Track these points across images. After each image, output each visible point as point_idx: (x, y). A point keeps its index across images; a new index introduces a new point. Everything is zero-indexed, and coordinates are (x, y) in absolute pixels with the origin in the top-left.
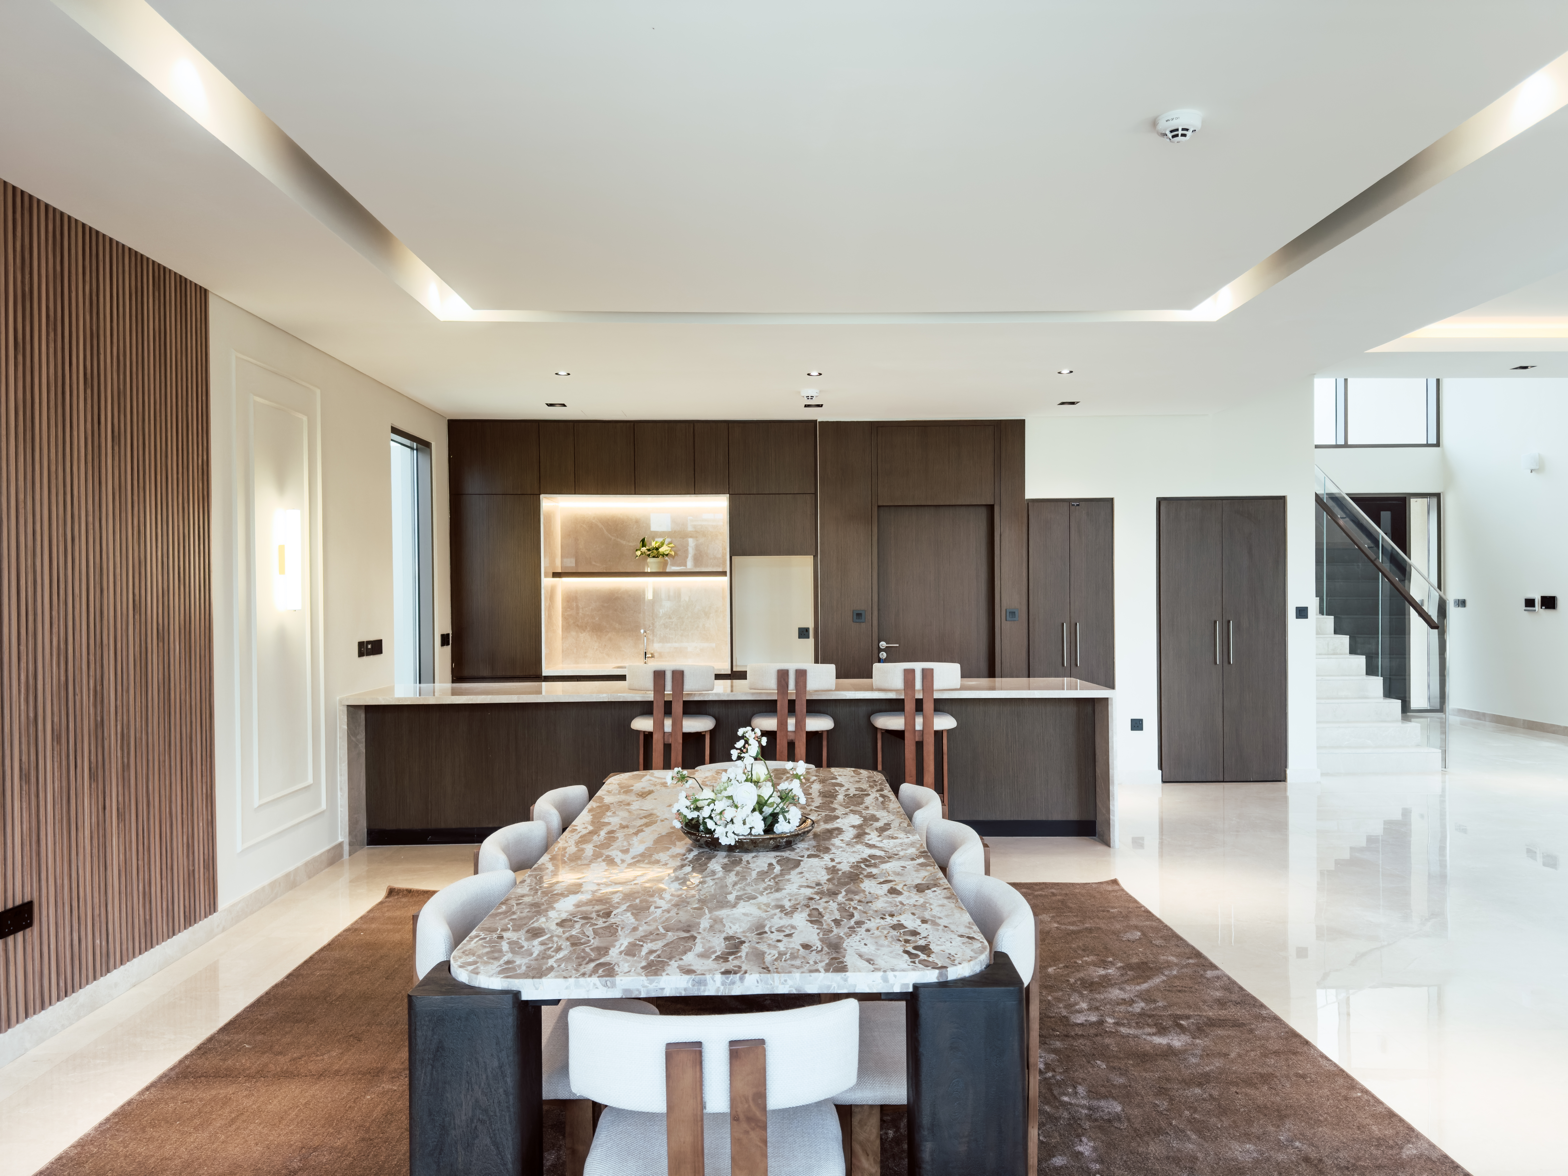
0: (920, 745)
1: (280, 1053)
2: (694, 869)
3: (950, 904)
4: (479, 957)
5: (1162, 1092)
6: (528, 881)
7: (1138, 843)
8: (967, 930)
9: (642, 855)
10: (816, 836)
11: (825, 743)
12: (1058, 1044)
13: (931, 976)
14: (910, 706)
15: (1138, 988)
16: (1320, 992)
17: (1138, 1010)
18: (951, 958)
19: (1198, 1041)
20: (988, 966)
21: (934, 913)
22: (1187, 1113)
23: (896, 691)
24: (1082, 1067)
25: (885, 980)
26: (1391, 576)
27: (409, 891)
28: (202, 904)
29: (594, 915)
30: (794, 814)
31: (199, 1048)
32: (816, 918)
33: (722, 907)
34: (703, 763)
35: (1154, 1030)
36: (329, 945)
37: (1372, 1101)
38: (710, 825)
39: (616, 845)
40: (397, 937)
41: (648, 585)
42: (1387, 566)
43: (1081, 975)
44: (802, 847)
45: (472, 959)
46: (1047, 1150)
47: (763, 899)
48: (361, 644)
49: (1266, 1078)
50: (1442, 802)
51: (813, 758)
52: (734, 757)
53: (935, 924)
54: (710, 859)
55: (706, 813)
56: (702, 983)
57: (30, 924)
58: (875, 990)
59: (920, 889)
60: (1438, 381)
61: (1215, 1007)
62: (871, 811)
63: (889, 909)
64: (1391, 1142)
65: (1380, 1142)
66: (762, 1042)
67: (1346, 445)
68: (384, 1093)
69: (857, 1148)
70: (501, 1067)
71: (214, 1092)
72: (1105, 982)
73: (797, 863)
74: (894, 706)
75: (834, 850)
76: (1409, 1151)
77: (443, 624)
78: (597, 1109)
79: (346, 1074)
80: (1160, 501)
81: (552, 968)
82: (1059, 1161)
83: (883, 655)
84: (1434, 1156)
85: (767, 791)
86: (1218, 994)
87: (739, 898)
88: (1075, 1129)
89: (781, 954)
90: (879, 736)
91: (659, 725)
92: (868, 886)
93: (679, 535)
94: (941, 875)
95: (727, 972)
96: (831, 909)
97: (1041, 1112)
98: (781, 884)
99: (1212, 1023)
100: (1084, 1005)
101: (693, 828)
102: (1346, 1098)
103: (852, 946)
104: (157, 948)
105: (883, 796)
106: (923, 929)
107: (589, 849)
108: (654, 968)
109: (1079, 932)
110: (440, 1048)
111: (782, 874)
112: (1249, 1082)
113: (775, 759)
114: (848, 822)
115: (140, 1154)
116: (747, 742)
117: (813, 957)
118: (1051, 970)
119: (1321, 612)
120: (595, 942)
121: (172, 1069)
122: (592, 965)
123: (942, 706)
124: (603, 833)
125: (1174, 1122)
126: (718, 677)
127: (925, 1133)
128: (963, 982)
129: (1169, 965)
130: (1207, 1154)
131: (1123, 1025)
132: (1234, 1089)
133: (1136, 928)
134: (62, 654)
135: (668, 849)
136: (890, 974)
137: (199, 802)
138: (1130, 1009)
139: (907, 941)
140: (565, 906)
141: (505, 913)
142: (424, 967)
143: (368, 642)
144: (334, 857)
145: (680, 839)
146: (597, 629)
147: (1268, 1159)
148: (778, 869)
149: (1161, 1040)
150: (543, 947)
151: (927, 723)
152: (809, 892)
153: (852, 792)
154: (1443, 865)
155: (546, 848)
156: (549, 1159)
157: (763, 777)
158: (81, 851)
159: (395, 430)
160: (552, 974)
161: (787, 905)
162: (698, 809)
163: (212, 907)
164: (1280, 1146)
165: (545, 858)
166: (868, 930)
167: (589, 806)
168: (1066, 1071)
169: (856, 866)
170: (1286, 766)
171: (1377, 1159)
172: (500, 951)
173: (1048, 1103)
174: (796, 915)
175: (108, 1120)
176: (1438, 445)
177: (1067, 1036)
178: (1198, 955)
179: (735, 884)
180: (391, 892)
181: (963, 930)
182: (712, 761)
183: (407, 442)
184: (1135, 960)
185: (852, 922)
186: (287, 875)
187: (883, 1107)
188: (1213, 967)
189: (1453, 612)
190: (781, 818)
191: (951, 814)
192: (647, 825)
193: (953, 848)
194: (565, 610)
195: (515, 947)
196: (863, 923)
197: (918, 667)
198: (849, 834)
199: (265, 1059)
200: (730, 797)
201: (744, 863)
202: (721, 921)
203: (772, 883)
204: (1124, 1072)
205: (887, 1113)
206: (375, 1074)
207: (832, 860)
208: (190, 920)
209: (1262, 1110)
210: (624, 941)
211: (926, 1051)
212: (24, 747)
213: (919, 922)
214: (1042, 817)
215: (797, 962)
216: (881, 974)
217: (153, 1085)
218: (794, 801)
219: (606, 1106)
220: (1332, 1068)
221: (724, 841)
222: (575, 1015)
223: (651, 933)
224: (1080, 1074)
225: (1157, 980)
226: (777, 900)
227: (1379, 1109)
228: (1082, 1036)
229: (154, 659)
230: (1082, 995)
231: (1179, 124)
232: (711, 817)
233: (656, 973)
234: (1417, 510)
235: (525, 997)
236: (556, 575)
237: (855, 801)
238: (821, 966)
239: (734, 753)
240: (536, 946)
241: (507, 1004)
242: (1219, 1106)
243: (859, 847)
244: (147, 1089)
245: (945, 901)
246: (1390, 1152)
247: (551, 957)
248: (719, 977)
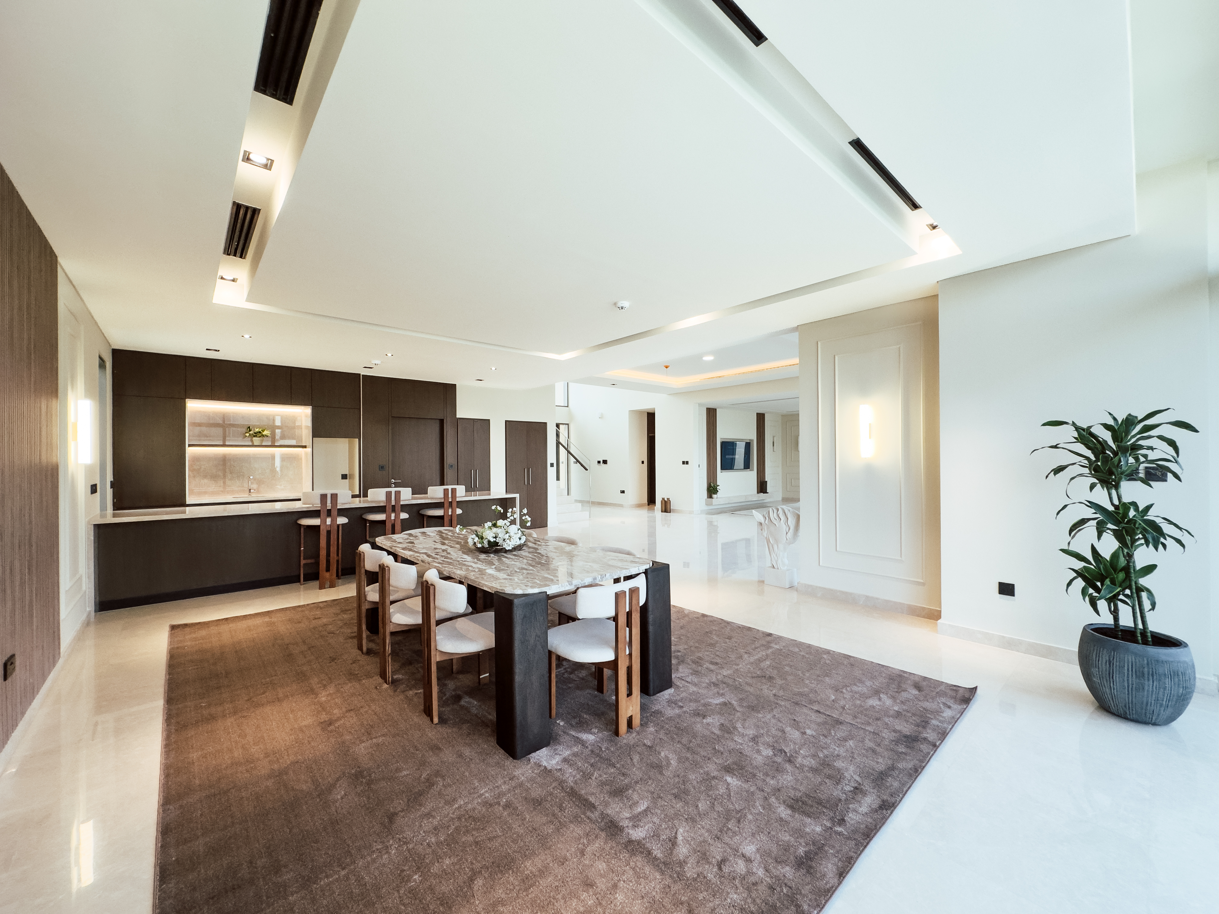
13: (647, 566)
14: (447, 505)
26: (573, 453)
28: (57, 652)
48: (92, 487)
66: (638, 587)
77: (111, 475)
80: (506, 422)
90: (425, 519)
91: (324, 521)
143: (94, 485)
146: (214, 477)
151: (454, 512)
163: (59, 655)
170: (546, 522)
176: (568, 407)
180: (173, 627)
208: (54, 663)
222: (581, 591)
231: (623, 305)
236: (189, 446)
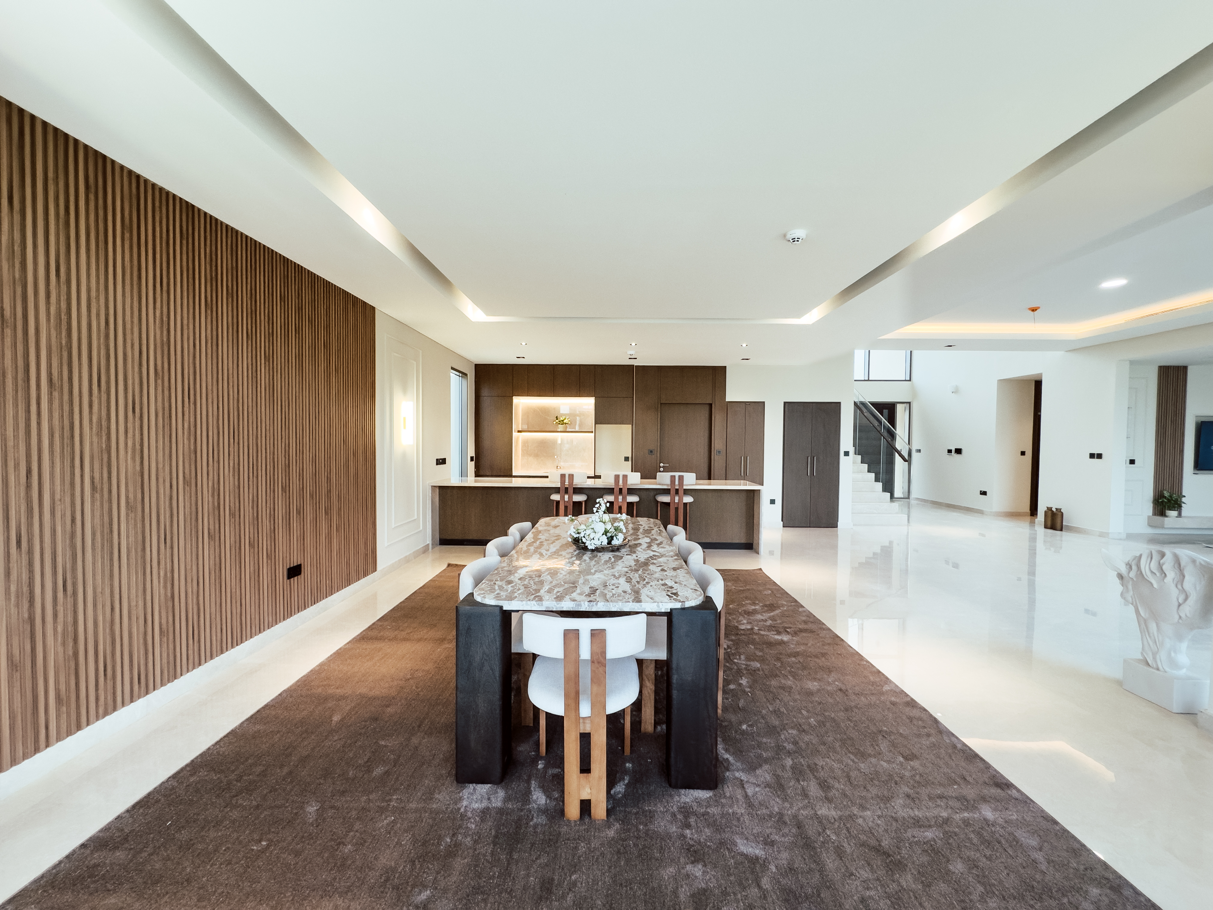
0: (677, 509)
1: (402, 631)
2: (577, 559)
3: (687, 576)
4: (486, 591)
5: (778, 659)
6: (506, 561)
7: (771, 553)
8: (695, 587)
9: (555, 552)
10: (630, 546)
11: (635, 507)
12: (733, 638)
13: (678, 605)
14: (673, 492)
15: (769, 615)
16: (850, 620)
17: (769, 624)
18: (687, 598)
19: (794, 638)
20: (703, 602)
21: (680, 579)
22: (788, 668)
23: (667, 485)
24: (743, 647)
25: (658, 606)
26: (887, 438)
27: (457, 565)
28: (370, 567)
29: (534, 576)
30: (621, 537)
31: (369, 627)
32: (629, 580)
33: (588, 575)
34: (582, 514)
35: (775, 633)
36: (423, 586)
37: (870, 666)
38: (584, 540)
39: (543, 548)
40: (451, 584)
41: (559, 437)
42: (886, 434)
43: (744, 608)
44: (623, 550)
45: (482, 592)
46: (727, 682)
47: (606, 572)
48: (437, 460)
49: (824, 655)
50: (907, 538)
51: (630, 513)
52: (595, 511)
53: (681, 584)
54: (584, 555)
55: (582, 535)
56: (580, 605)
57: (300, 574)
58: (654, 611)
59: (675, 569)
60: (911, 352)
61: (803, 624)
62: (654, 537)
63: (661, 577)
64: (878, 684)
65: (873, 684)
66: (605, 630)
67: (868, 380)
68: (445, 649)
69: (645, 677)
70: (494, 637)
71: (375, 646)
72: (755, 612)
73: (622, 557)
74: (666, 492)
75: (637, 552)
76: (886, 688)
77: (471, 452)
78: (535, 656)
79: (429, 640)
80: (785, 403)
81: (516, 597)
82: (732, 687)
83: (662, 469)
84: (897, 691)
85: (609, 526)
86: (804, 618)
87: (596, 571)
88: (739, 673)
89: (613, 595)
90: (659, 505)
91: (563, 498)
92: (652, 567)
93: (573, 415)
94: (684, 563)
95: (590, 601)
96: (635, 577)
97: (725, 666)
98: (614, 566)
99: (801, 631)
100: (745, 621)
101: (577, 541)
102: (859, 664)
103: (645, 592)
104: (352, 585)
105: (660, 530)
106: (675, 586)
107: (532, 549)
108: (559, 598)
109: (743, 590)
110: (469, 629)
111: (615, 562)
112: (816, 656)
113: (613, 513)
114: (644, 541)
115: (344, 670)
116: (600, 505)
117: (627, 596)
118: (731, 606)
119: (855, 454)
120: (534, 587)
121: (358, 636)
122: (533, 596)
123: (687, 492)
124: (538, 542)
125: (783, 672)
126: (589, 477)
127: (674, 671)
128: (692, 608)
129: (783, 606)
130: (797, 686)
131: (762, 630)
132: (809, 659)
133: (769, 589)
134: (314, 461)
135: (566, 550)
136: (660, 604)
137: (370, 525)
138: (765, 624)
139: (668, 591)
140: (521, 572)
141: (496, 574)
142: (462, 595)
143: (440, 459)
144: (425, 550)
145: (571, 546)
146: (536, 456)
147: (823, 689)
148: (613, 559)
149: (777, 637)
150: (512, 588)
151: (681, 499)
152: (626, 569)
153: (646, 528)
154: (907, 566)
155: (514, 548)
156: (514, 678)
157: (607, 520)
158: (321, 544)
159: (453, 368)
160: (516, 599)
161: (617, 575)
162: (579, 533)
163: (375, 570)
164: (829, 684)
165: (513, 552)
166: (651, 586)
167: (532, 531)
168: (737, 649)
169: (647, 559)
170: (838, 521)
171: (872, 691)
172: (495, 589)
173: (728, 662)
174: (620, 579)
175: (331, 655)
176: (910, 380)
177: (737, 634)
178: (796, 601)
179: (594, 565)
180: (449, 565)
181: (693, 587)
182: (585, 514)
183: (458, 373)
184: (768, 603)
185: (645, 582)
186: (406, 557)
187: (656, 660)
188: (802, 607)
189: (914, 455)
190: (615, 538)
191: (689, 538)
192: (557, 540)
193: (690, 553)
194: (522, 447)
195: (501, 588)
196: (649, 583)
197: (677, 474)
198: (645, 546)
199: (396, 633)
200: (593, 529)
201: (598, 557)
202: (588, 580)
203: (610, 565)
204: (761, 650)
205: (658, 663)
206: (442, 640)
207: (637, 557)
208: (366, 574)
209: (822, 668)
210: (546, 587)
211: (675, 637)
212: (298, 500)
213: (674, 583)
214: (729, 541)
215: (621, 598)
216: (657, 604)
217: (350, 642)
218: (621, 531)
219: (539, 655)
220: (853, 651)
221: (590, 547)
222: (526, 616)
223: (558, 584)
224: (742, 650)
225: (777, 612)
226: (612, 572)
227: (874, 670)
228: (744, 634)
229: (351, 464)
230: (744, 617)
231: (796, 236)
232: (584, 537)
233: (560, 601)
234: (900, 409)
235: (504, 609)
236: (519, 431)
237: (648, 532)
238: (630, 600)
239: (595, 510)
240: (509, 588)
241: (497, 611)
242: (803, 666)
243: (649, 551)
244: (348, 643)
245: (685, 575)
246: (878, 688)
247: (516, 592)
248: (587, 603)
